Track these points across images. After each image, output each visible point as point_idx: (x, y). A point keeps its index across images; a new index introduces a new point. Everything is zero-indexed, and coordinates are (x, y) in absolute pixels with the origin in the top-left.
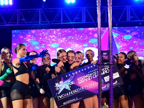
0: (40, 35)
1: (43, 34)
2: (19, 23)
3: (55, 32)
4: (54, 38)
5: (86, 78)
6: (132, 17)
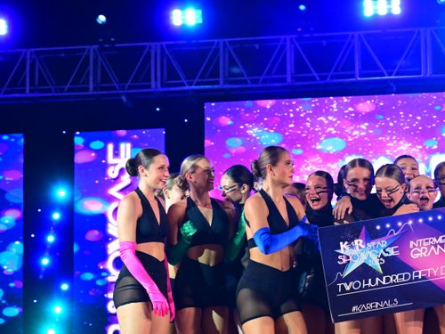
0: (289, 115)
1: (300, 112)
2: (225, 82)
3: (334, 106)
4: (331, 124)
5: (435, 246)
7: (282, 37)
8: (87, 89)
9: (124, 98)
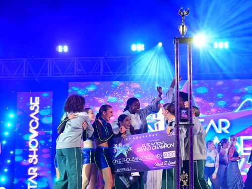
7: (99, 58)
8: (22, 75)
9: (37, 79)
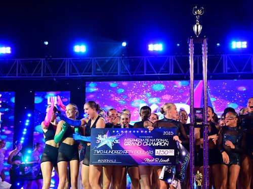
2: (94, 74)
6: (229, 68)
7: (117, 58)
8: (40, 75)
9: (55, 79)
